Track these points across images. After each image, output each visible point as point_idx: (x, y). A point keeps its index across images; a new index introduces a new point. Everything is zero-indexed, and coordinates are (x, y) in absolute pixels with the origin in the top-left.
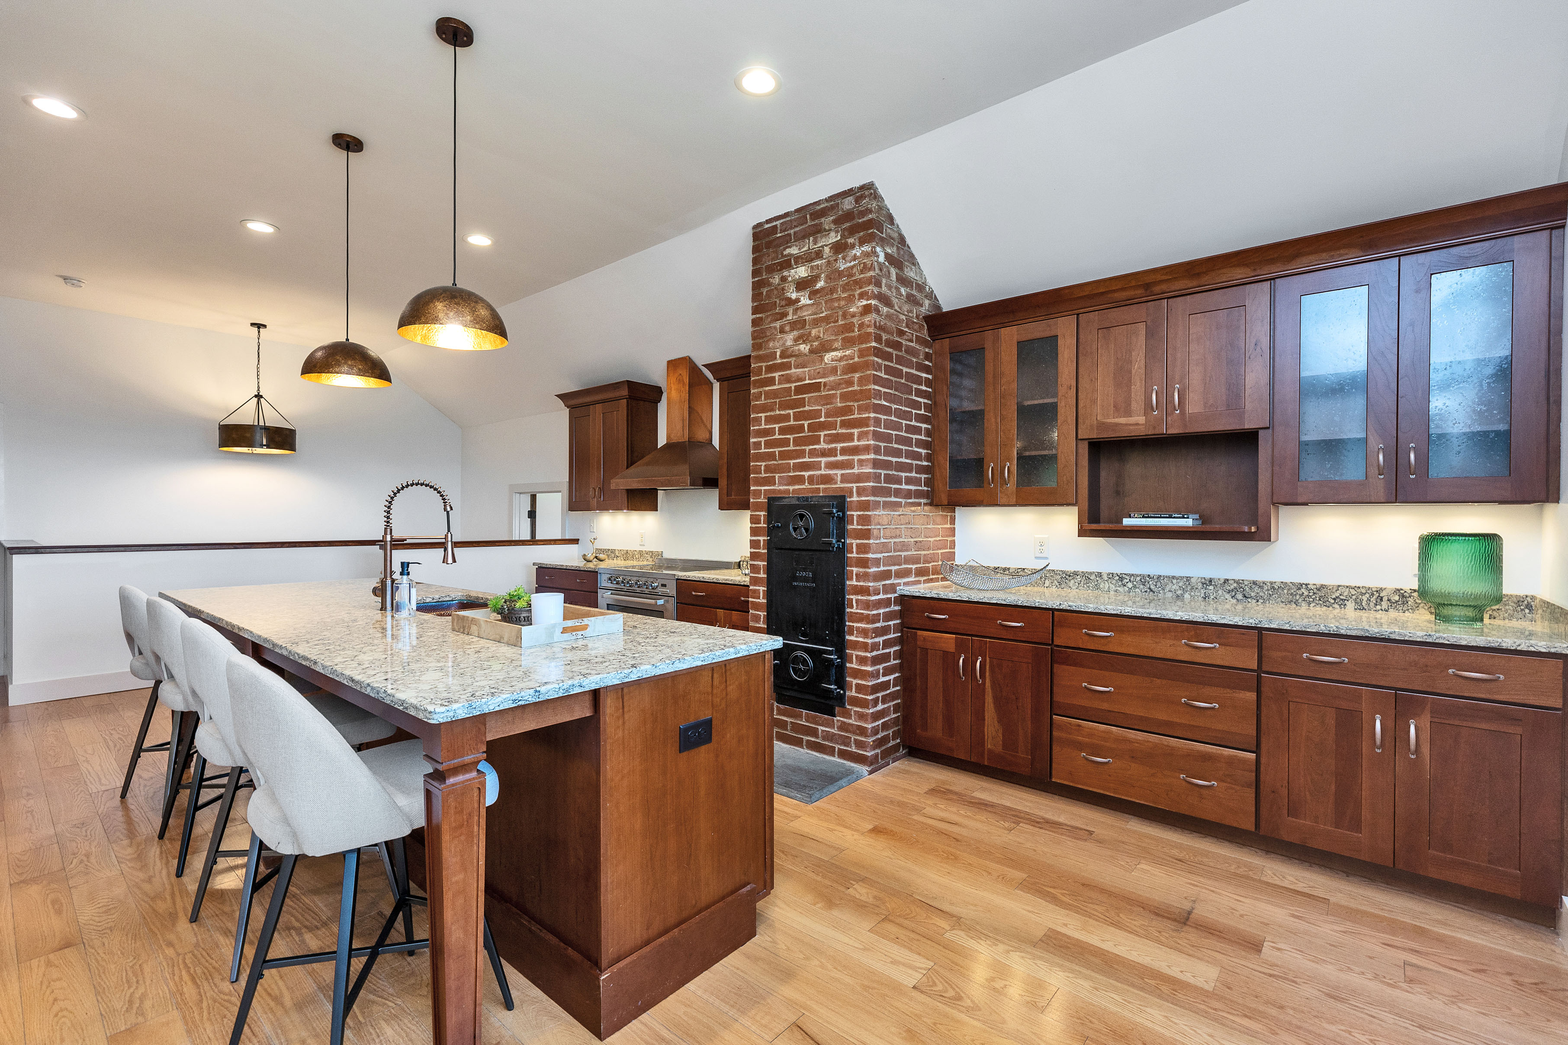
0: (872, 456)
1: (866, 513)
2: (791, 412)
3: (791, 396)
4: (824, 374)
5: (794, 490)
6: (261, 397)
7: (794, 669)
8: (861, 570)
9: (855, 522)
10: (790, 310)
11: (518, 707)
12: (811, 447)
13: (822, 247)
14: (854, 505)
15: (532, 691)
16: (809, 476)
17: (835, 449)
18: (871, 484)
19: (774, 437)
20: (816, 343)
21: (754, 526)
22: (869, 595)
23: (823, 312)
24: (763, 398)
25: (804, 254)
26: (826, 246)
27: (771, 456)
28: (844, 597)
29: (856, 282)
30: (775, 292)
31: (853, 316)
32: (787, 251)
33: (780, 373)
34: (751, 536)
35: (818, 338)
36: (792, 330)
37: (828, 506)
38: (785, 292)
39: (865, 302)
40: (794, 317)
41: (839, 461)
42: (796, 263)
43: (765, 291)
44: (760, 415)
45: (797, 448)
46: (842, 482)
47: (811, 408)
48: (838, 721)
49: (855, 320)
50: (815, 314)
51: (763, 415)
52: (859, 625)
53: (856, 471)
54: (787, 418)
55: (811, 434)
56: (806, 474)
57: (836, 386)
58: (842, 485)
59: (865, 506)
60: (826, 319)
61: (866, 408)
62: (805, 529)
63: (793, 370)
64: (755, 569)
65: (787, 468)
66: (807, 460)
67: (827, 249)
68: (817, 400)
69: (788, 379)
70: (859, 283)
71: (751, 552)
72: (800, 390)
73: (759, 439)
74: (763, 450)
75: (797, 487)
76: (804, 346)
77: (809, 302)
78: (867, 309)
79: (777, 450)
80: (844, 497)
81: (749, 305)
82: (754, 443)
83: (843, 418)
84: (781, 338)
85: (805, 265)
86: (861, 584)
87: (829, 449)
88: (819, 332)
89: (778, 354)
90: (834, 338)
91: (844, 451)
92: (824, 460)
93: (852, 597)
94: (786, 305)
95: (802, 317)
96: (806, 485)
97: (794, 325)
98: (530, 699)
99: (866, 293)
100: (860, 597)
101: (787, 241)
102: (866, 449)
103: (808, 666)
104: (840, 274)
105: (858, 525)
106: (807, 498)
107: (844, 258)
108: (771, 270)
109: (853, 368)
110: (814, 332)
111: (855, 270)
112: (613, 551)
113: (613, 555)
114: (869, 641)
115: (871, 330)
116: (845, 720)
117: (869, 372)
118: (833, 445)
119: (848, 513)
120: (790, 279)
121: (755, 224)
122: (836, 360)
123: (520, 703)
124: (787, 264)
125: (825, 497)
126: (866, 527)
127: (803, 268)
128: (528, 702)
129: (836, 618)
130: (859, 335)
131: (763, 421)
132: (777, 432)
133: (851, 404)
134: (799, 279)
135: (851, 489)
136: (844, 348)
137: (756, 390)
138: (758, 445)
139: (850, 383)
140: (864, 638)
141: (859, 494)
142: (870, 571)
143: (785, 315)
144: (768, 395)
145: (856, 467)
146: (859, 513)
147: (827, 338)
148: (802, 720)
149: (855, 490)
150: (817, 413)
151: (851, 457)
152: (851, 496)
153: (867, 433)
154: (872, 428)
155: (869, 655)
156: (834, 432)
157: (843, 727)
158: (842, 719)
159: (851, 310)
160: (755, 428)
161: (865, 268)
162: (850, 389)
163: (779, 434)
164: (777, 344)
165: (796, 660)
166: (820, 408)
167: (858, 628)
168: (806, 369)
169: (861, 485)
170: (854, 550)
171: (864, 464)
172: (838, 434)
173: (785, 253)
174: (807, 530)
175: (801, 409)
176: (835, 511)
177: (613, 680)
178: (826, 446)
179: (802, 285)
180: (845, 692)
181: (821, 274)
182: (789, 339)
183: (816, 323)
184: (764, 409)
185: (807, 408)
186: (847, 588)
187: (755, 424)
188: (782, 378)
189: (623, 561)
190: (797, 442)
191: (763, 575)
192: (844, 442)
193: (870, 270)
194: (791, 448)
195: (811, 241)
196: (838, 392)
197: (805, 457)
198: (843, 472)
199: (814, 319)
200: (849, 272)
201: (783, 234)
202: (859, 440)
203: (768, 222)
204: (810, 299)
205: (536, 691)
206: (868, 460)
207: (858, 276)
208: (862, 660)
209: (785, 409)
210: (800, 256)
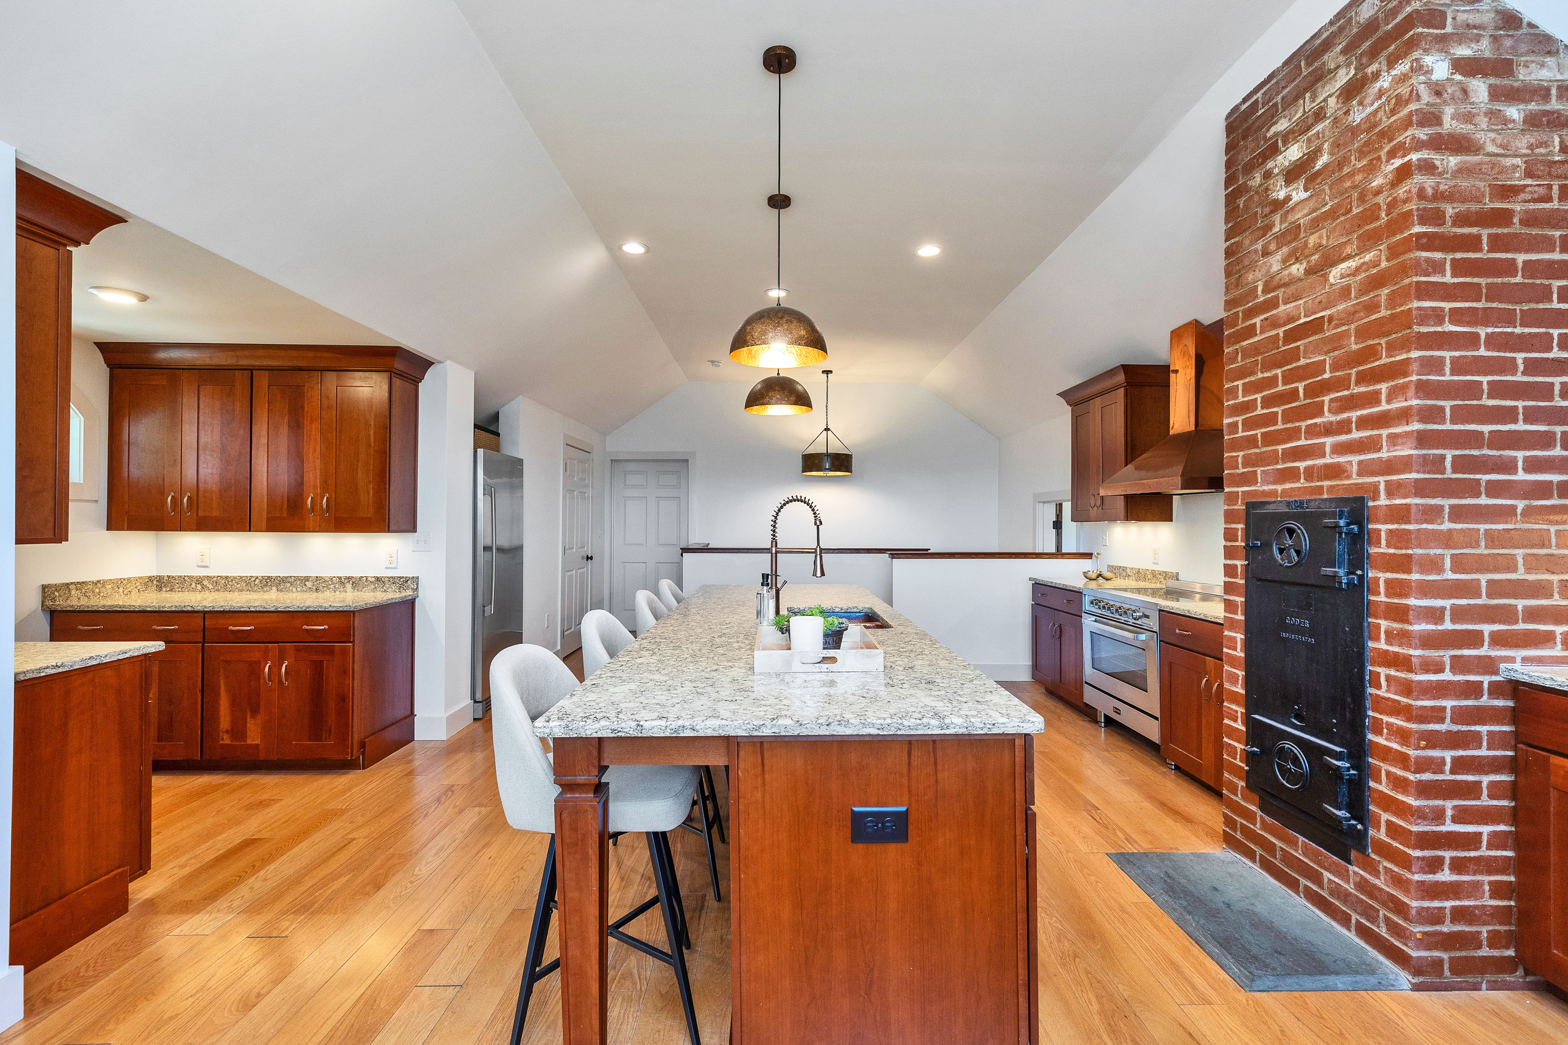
0: (1416, 426)
1: (1404, 526)
2: (1279, 372)
3: (1278, 348)
4: (1329, 302)
5: (1283, 491)
6: (829, 430)
7: (1281, 768)
8: (1396, 625)
9: (1383, 542)
10: (1277, 218)
11: (618, 738)
12: (1310, 422)
13: (1325, 100)
14: (1381, 514)
15: (634, 724)
16: (1306, 469)
17: (1349, 421)
18: (1414, 476)
19: (1255, 413)
20: (1316, 257)
21: (1229, 544)
22: (1410, 670)
23: (1327, 204)
24: (1239, 359)
25: (1297, 125)
26: (1330, 96)
27: (1251, 442)
28: (1362, 668)
29: (1382, 134)
30: (1256, 198)
31: (1378, 192)
32: (1273, 130)
33: (1262, 317)
34: (1225, 558)
35: (1318, 247)
36: (1279, 248)
37: (1333, 515)
38: (1270, 192)
39: (1398, 162)
40: (1283, 226)
41: (1355, 440)
42: (1285, 143)
43: (1241, 202)
44: (1236, 383)
45: (1288, 426)
46: (1360, 474)
47: (1309, 361)
48: (1355, 873)
49: (1380, 199)
50: (1314, 211)
51: (1239, 383)
52: (1392, 720)
53: (1384, 454)
54: (1272, 382)
55: (1309, 401)
56: (1302, 465)
57: (1350, 316)
58: (1361, 480)
59: (1401, 514)
60: (1332, 214)
61: (1405, 345)
62: (1296, 551)
63: (1282, 308)
64: (1230, 606)
65: (1273, 458)
66: (1303, 442)
67: (1332, 101)
68: (1316, 348)
69: (1274, 323)
70: (1387, 134)
71: (1225, 582)
72: (1292, 336)
73: (1235, 419)
74: (1240, 434)
75: (1288, 486)
76: (1297, 266)
77: (1304, 195)
78: (1404, 173)
79: (1259, 432)
80: (1361, 500)
81: (1221, 227)
82: (1229, 425)
83: (1361, 368)
84: (1265, 262)
85: (1298, 141)
86: (1396, 649)
87: (1339, 422)
88: (1321, 237)
89: (1260, 288)
90: (1344, 240)
91: (1363, 423)
92: (1329, 441)
93: (1378, 669)
94: (1272, 212)
95: (1293, 223)
96: (1302, 483)
97: (1282, 239)
98: (631, 732)
99: (1402, 145)
100: (1393, 672)
101: (1272, 117)
102: (1405, 415)
103: (1301, 768)
104: (1354, 131)
105: (1388, 546)
106: (1302, 502)
107: (1361, 103)
108: (1249, 168)
109: (1376, 282)
110: (1312, 240)
111: (1380, 114)
112: (1124, 569)
113: (1124, 574)
114: (1412, 753)
115: (1413, 206)
116: (1368, 876)
117: (1407, 281)
118: (1345, 416)
119: (1370, 526)
120: (1276, 171)
121: (1229, 110)
122: (1349, 275)
123: (620, 734)
124: (1273, 150)
125: (1330, 500)
126: (1404, 552)
127: (1296, 145)
128: (628, 735)
129: (1349, 700)
130: (1389, 222)
131: (1240, 392)
132: (1259, 405)
133: (1376, 341)
134: (1290, 165)
135: (1376, 486)
136: (1362, 250)
137: (1231, 349)
138: (1234, 426)
139: (1372, 307)
140: (1402, 745)
141: (1390, 494)
142: (1411, 628)
143: (1269, 227)
144: (1246, 353)
145: (1385, 448)
146: (1390, 527)
147: (1332, 242)
148: (1297, 851)
149: (1382, 487)
150: (1319, 368)
151: (1375, 432)
152: (1376, 496)
153: (1404, 387)
154: (1414, 378)
155: (1411, 777)
156: (1346, 393)
157: (1363, 886)
158: (1362, 872)
159: (1373, 185)
160: (1230, 403)
161: (1401, 101)
162: (1373, 317)
163: (1262, 408)
164: (1258, 274)
165: (1283, 754)
166: (1322, 358)
167: (1389, 725)
168: (1301, 302)
169: (1395, 477)
170: (1382, 589)
171: (1400, 441)
172: (1352, 395)
173: (1268, 135)
174: (1298, 552)
175: (1294, 365)
176: (1342, 523)
177: (737, 730)
178: (1333, 418)
179: (1292, 175)
180: (1366, 830)
181: (1323, 144)
182: (1275, 263)
183: (1315, 225)
184: (1241, 374)
185: (1303, 362)
186: (1368, 654)
187: (1230, 397)
188: (1266, 323)
189: (1135, 582)
190: (1288, 416)
191: (1240, 617)
192: (1363, 407)
193: (1408, 102)
194: (1280, 426)
195: (1307, 98)
196: (1353, 326)
197: (1300, 439)
198: (1362, 457)
199: (1313, 220)
200: (1371, 123)
201: (1266, 107)
202: (1389, 402)
203: (1245, 100)
204: (1306, 190)
205: (638, 725)
206: (1407, 434)
207: (1386, 122)
208: (1399, 784)
209: (1269, 369)
210: (1291, 129)
